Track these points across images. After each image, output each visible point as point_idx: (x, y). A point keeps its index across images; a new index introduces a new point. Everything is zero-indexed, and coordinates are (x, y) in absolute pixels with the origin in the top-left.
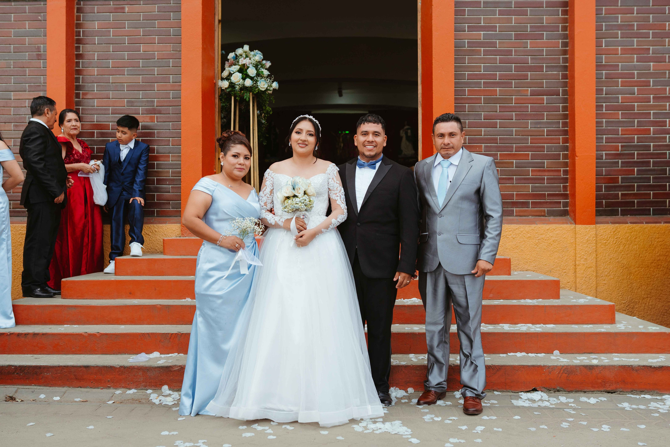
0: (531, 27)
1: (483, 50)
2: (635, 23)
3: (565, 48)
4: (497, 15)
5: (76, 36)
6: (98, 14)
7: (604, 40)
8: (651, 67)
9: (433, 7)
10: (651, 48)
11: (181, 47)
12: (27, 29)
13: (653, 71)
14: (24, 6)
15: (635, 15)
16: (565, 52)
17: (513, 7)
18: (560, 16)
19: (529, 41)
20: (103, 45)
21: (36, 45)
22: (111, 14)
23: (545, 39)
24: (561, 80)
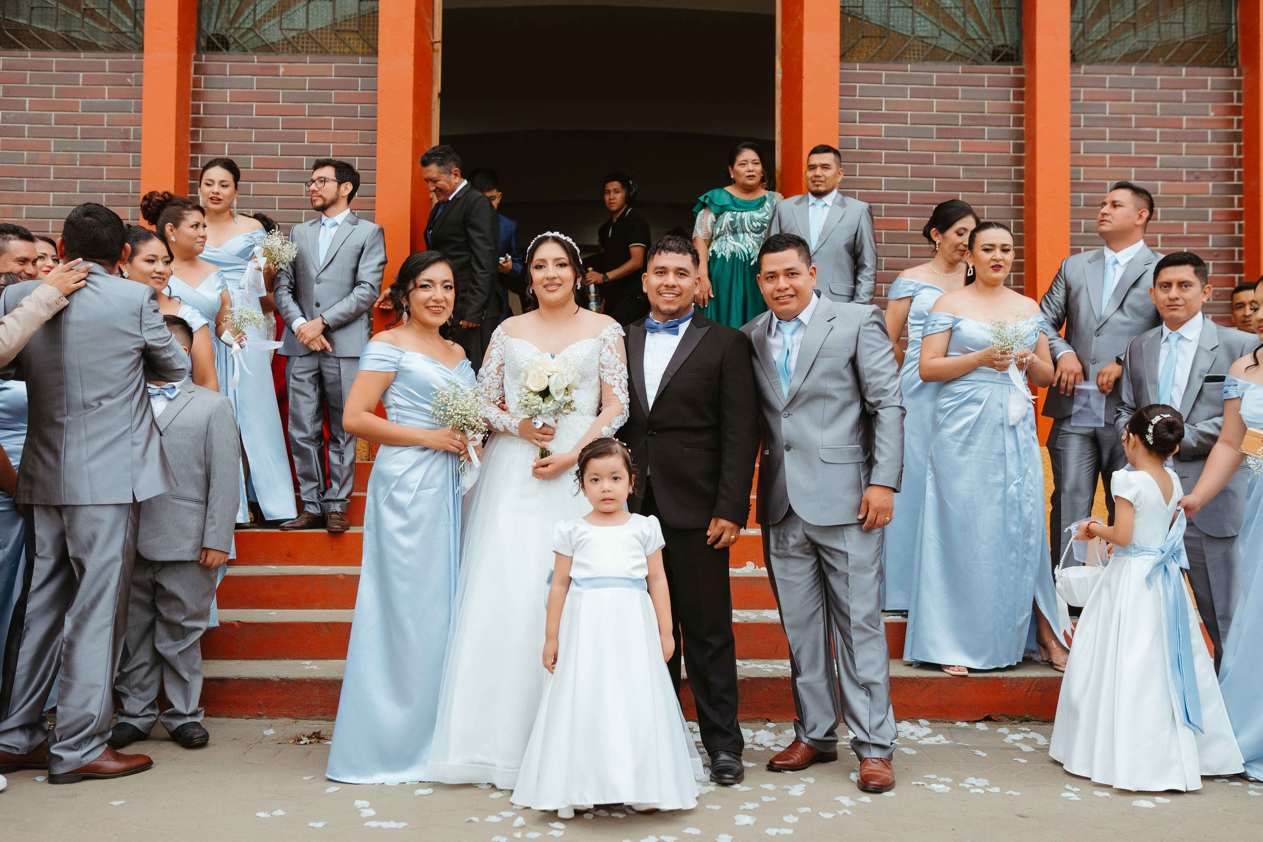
0: (963, 118)
1: (885, 153)
2: (1133, 117)
3: (1018, 154)
4: (909, 96)
5: (192, 114)
6: (231, 77)
7: (1082, 142)
8: (1157, 189)
9: (803, 80)
10: (1159, 157)
11: (376, 136)
12: (107, 100)
13: (1162, 196)
14: (102, 60)
15: (1132, 102)
16: (1018, 161)
17: (935, 83)
18: (1011, 101)
19: (960, 141)
20: (240, 129)
21: (122, 127)
22: (255, 78)
23: (986, 137)
24: (1012, 207)
